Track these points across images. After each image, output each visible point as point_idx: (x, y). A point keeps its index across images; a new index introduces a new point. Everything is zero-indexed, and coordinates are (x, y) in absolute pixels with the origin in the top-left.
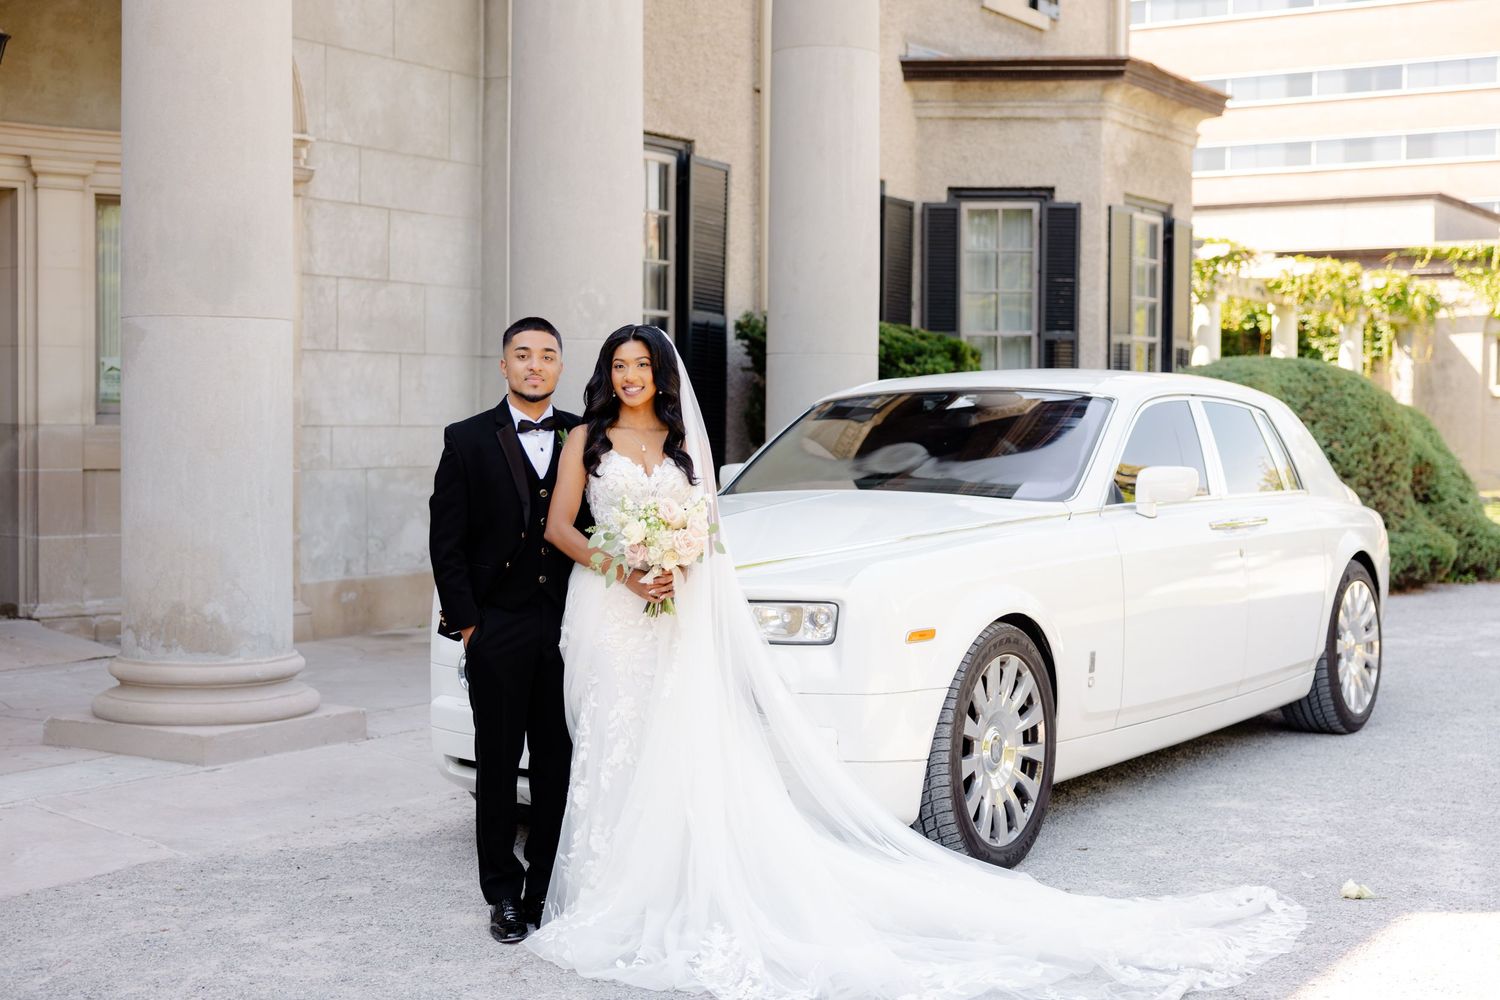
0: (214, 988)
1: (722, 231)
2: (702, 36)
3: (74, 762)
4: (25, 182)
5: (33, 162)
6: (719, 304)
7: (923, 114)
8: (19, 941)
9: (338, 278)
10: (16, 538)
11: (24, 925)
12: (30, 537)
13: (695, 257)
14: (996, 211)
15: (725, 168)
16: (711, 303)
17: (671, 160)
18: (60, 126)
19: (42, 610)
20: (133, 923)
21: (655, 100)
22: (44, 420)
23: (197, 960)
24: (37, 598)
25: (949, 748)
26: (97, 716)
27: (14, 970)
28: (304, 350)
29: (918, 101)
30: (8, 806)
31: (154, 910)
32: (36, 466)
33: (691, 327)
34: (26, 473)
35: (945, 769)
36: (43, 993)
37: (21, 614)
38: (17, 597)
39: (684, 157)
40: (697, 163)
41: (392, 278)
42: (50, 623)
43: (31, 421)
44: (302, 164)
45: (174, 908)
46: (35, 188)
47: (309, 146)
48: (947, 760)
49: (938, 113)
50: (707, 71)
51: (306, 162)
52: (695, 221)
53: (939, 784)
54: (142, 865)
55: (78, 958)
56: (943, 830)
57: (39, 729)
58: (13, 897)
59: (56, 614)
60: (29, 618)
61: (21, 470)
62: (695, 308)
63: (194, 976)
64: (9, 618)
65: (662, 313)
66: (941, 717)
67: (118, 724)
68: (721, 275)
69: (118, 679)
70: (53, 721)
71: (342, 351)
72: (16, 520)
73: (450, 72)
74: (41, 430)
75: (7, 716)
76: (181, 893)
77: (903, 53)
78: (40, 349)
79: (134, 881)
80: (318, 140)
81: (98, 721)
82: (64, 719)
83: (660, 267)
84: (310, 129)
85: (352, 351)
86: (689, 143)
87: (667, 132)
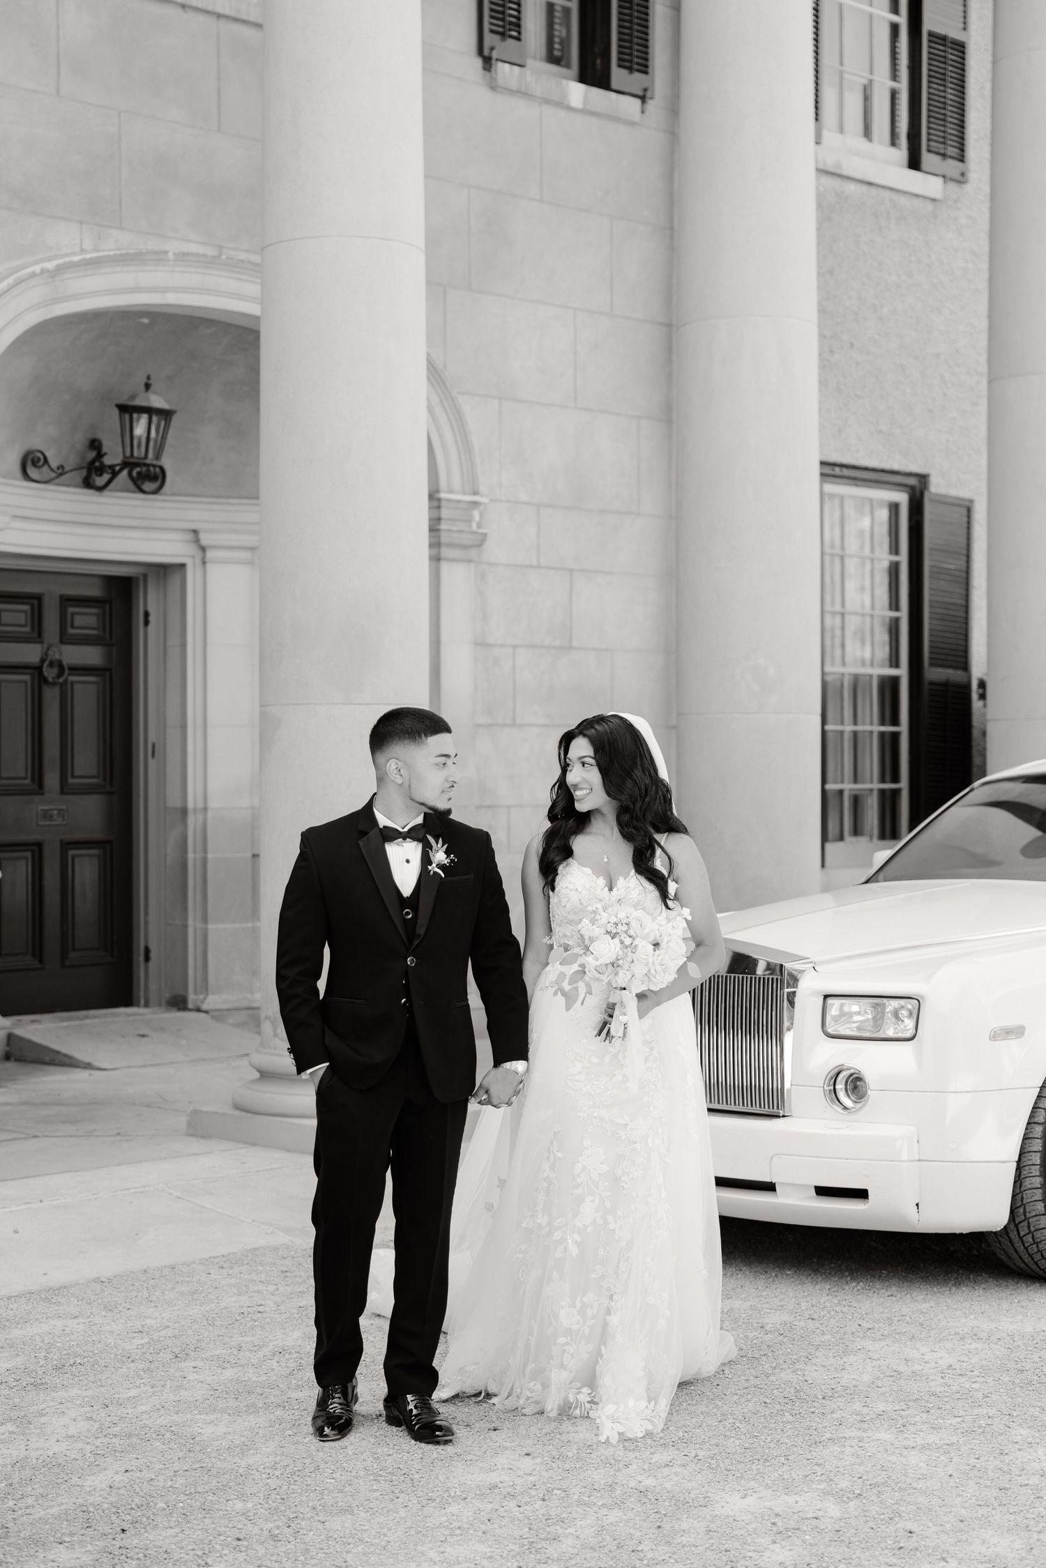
0: (290, 1353)
1: (964, 575)
2: (937, 356)
3: (211, 1152)
4: (193, 557)
5: (202, 536)
6: (962, 660)
8: (129, 1309)
9: (514, 647)
10: (185, 927)
11: (136, 1297)
12: (200, 925)
13: (931, 606)
15: (967, 503)
16: (950, 658)
17: (902, 498)
18: (229, 497)
19: (212, 1001)
20: (235, 1298)
21: (881, 432)
22: (212, 804)
23: (282, 1331)
24: (205, 988)
25: (1041, 1149)
26: (237, 1107)
27: (118, 1332)
28: (478, 726)
30: (140, 1190)
31: (256, 1288)
32: (205, 850)
33: (926, 687)
34: (195, 859)
35: (1036, 1171)
36: (139, 1351)
37: (190, 1006)
38: (186, 988)
39: (918, 493)
40: (932, 501)
41: (575, 644)
42: (219, 1015)
43: (200, 805)
44: (474, 526)
45: (275, 1287)
46: (204, 563)
47: (482, 508)
48: (1038, 1162)
50: (945, 394)
51: (479, 526)
52: (931, 566)
53: (1029, 1186)
54: (256, 1249)
55: (177, 1325)
56: (1038, 1235)
57: (183, 1120)
58: (132, 1272)
59: (225, 1006)
60: (198, 1010)
61: (191, 855)
62: (932, 665)
63: (276, 1343)
64: (179, 1009)
65: (893, 672)
66: (1031, 1116)
67: (256, 1116)
68: (964, 626)
69: (258, 1071)
70: (195, 1112)
71: (521, 726)
72: (185, 909)
73: (639, 418)
74: (210, 814)
75: (160, 1108)
76: (286, 1274)
78: (210, 731)
79: (246, 1262)
80: (491, 500)
81: (237, 1113)
82: (205, 1109)
83: (891, 619)
84: (483, 489)
85: (530, 725)
86: (923, 479)
87: (896, 467)
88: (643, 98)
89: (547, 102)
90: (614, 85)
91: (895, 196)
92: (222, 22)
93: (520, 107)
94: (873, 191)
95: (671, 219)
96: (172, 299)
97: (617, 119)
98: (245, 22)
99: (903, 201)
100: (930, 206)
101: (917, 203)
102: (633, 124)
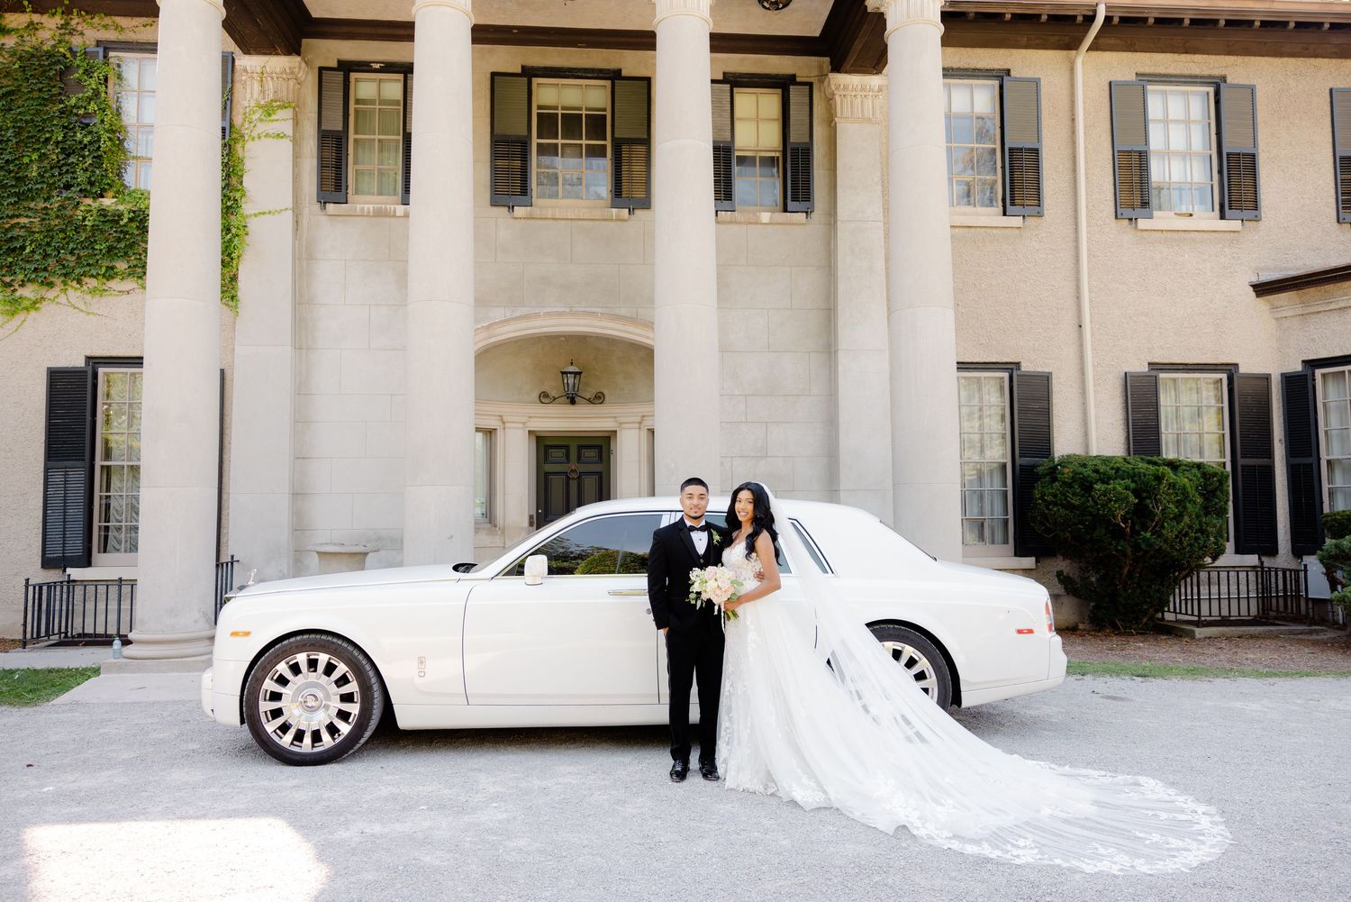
1: (1046, 411)
2: (1025, 303)
5: (618, 419)
6: (1046, 453)
7: (1278, 316)
13: (1020, 427)
14: (1344, 372)
15: (1047, 375)
16: (1035, 452)
17: (1006, 375)
29: (1274, 308)
33: (1018, 467)
39: (1013, 372)
40: (1019, 375)
41: (769, 454)
46: (622, 429)
49: (1290, 313)
50: (1031, 321)
52: (1019, 407)
62: (1020, 457)
65: (1005, 461)
68: (1047, 436)
73: (809, 352)
77: (1255, 280)
86: (1017, 364)
87: (994, 360)
88: (807, 212)
89: (751, 223)
90: (789, 210)
91: (989, 231)
92: (573, 222)
93: (735, 228)
94: (972, 230)
95: (830, 262)
96: (545, 330)
97: (793, 224)
98: (584, 219)
99: (995, 231)
100: (1017, 231)
101: (1006, 230)
102: (803, 224)
